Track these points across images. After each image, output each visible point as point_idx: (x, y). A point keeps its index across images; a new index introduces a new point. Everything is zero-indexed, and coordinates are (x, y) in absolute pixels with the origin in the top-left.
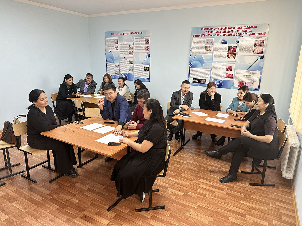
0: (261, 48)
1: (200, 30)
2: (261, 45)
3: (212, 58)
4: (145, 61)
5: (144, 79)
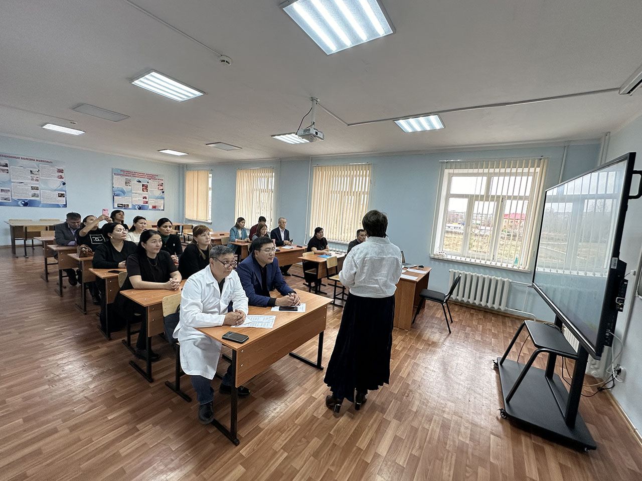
0: (162, 187)
1: (119, 171)
2: (161, 186)
3: (131, 191)
4: (59, 188)
5: (58, 205)
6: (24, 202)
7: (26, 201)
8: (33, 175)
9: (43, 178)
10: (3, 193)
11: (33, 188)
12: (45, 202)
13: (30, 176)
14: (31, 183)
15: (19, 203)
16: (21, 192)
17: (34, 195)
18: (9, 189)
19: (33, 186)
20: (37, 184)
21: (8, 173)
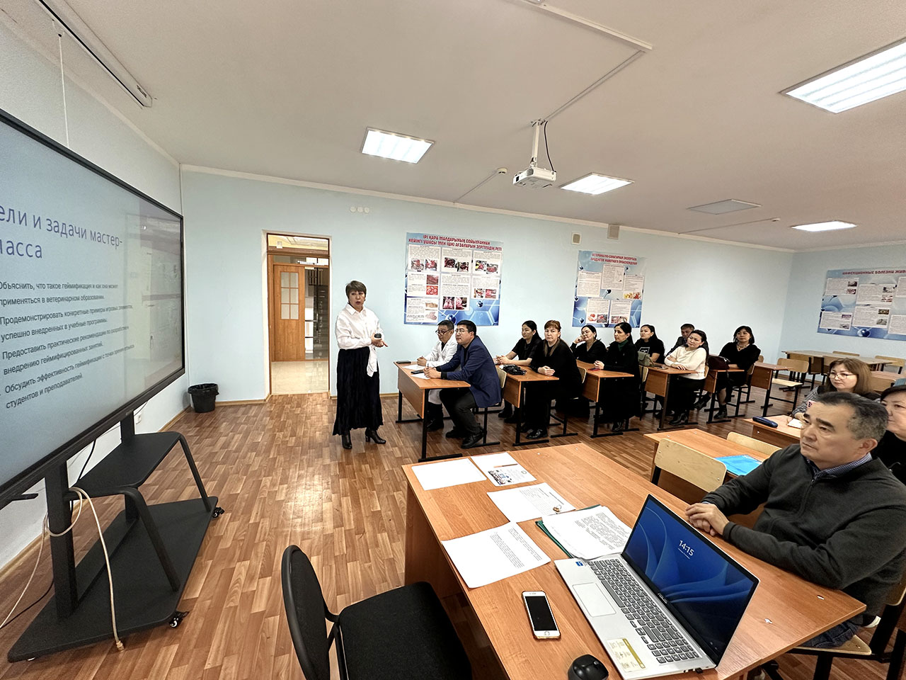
6: (865, 330)
7: (868, 330)
8: (885, 294)
9: (901, 296)
10: (844, 319)
11: (881, 312)
12: (894, 333)
13: (881, 295)
14: (880, 306)
15: (859, 332)
16: (864, 317)
17: (880, 322)
18: (851, 314)
19: (881, 308)
20: (889, 306)
21: (854, 294)
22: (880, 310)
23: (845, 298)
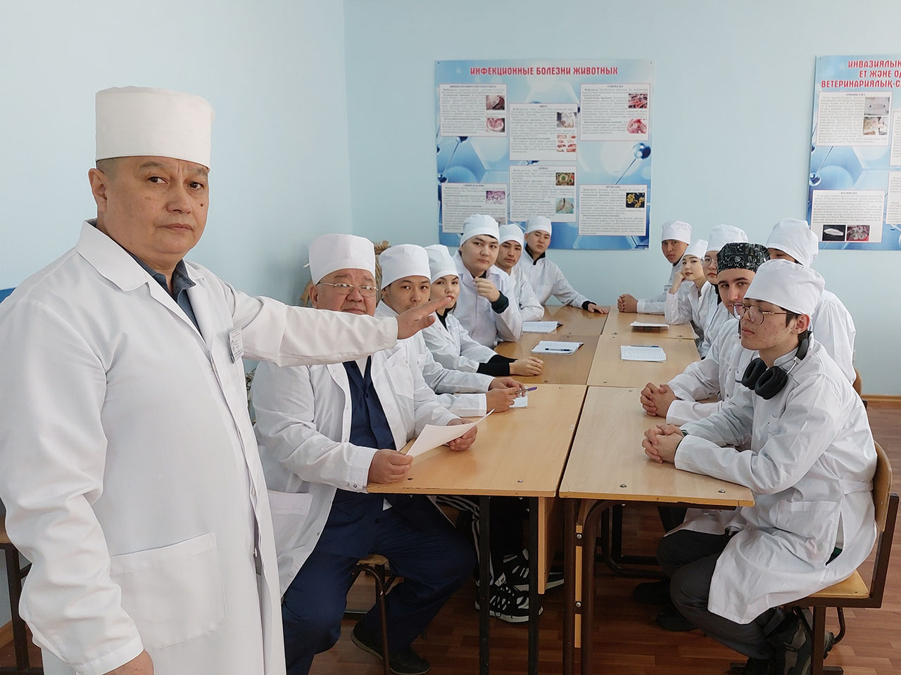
4: (629, 173)
5: (623, 238)
8: (562, 129)
9: (590, 137)
11: (560, 179)
12: (589, 231)
13: (553, 133)
14: (555, 162)
16: (532, 197)
17: (562, 207)
19: (560, 170)
20: (573, 163)
21: (503, 130)
22: (558, 175)
23: (485, 144)
